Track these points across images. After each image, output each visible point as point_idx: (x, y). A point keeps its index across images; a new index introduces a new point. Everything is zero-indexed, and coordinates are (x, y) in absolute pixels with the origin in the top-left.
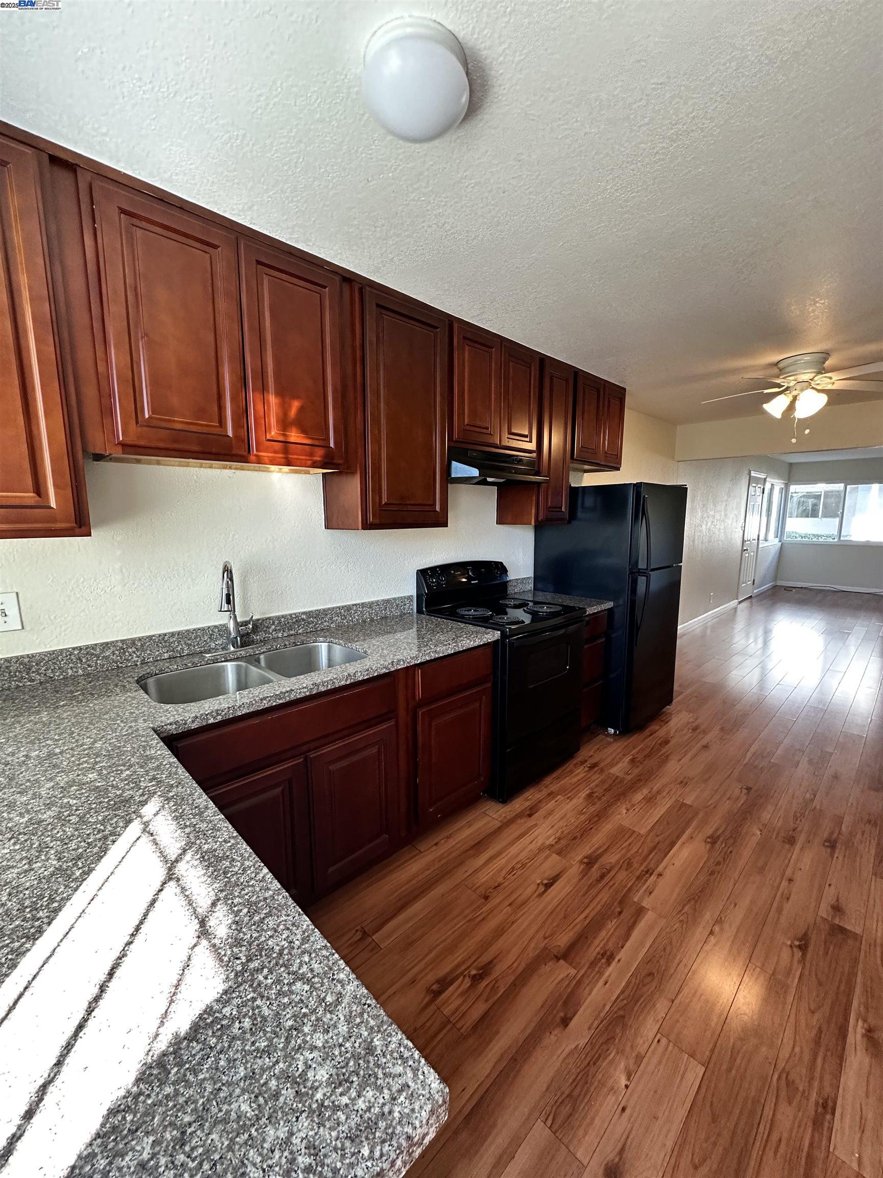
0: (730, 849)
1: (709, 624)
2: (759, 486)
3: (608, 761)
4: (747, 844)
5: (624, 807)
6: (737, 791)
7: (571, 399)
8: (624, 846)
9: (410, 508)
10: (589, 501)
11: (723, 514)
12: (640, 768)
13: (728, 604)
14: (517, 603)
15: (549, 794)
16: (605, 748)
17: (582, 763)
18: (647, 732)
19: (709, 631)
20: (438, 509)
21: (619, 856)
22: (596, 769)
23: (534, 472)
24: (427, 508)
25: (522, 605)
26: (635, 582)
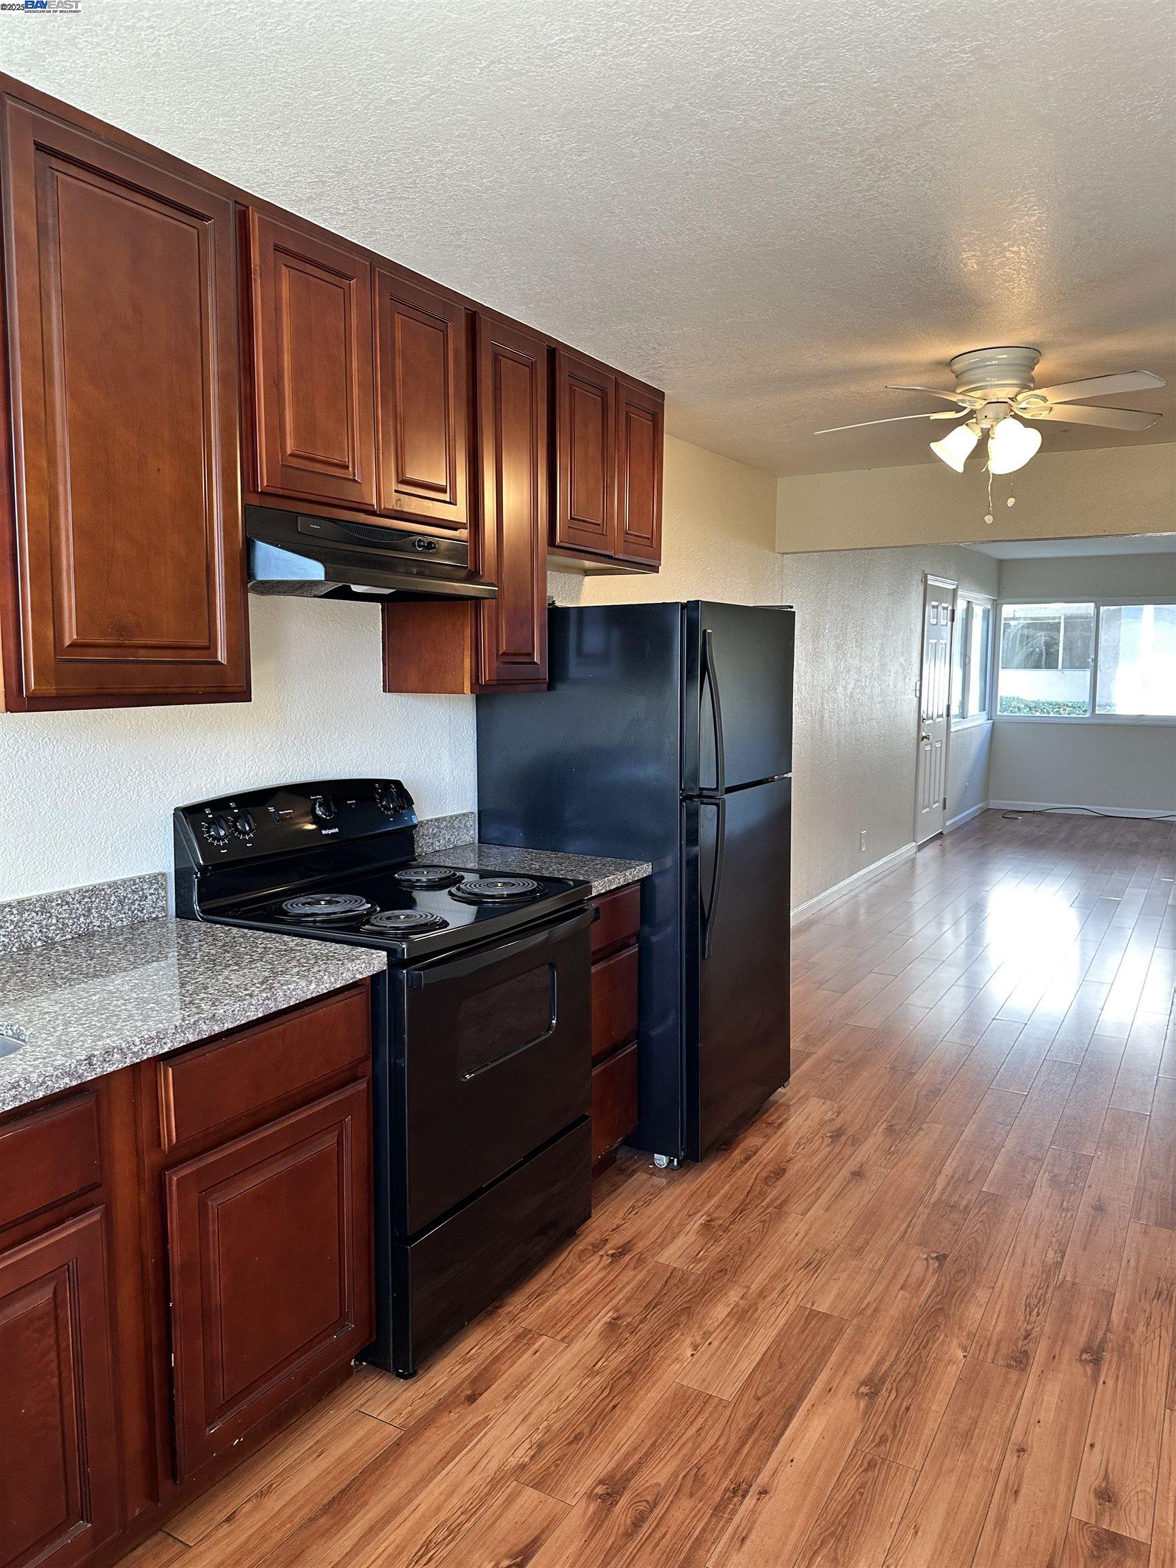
0: (905, 1405)
1: (863, 897)
2: (945, 605)
3: (652, 1237)
4: (938, 1385)
5: (688, 1341)
6: (919, 1268)
7: (542, 409)
8: (688, 1435)
9: (143, 655)
10: (594, 639)
11: (877, 664)
12: (724, 1242)
13: (898, 853)
14: (435, 876)
15: (518, 1338)
16: (647, 1203)
17: (596, 1247)
18: (737, 1154)
19: (862, 911)
20: (222, 656)
21: (674, 1464)
22: (627, 1258)
23: (463, 573)
24: (190, 656)
25: (449, 882)
26: (693, 816)
